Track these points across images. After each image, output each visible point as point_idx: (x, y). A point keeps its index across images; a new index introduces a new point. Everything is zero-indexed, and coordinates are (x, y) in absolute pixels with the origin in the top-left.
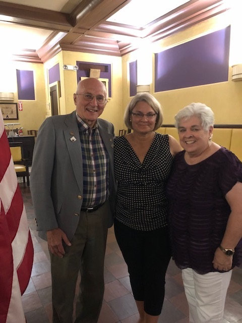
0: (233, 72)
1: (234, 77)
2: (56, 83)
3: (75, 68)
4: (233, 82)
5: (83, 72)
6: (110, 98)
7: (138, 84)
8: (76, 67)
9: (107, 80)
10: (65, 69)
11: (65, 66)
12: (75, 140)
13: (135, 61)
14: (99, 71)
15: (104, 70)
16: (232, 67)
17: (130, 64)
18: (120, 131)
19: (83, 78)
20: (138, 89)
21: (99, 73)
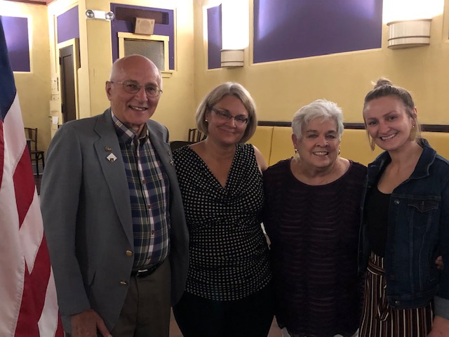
0: (389, 34)
1: (392, 43)
2: (72, 42)
3: (108, 17)
4: (390, 51)
5: (123, 23)
6: (171, 71)
7: (223, 48)
8: (109, 14)
9: (166, 39)
10: (90, 17)
11: (90, 12)
12: (115, 158)
13: (218, 5)
14: (151, 22)
15: (161, 20)
16: (388, 24)
17: (208, 10)
18: (190, 130)
19: (122, 35)
20: (224, 58)
21: (152, 26)
